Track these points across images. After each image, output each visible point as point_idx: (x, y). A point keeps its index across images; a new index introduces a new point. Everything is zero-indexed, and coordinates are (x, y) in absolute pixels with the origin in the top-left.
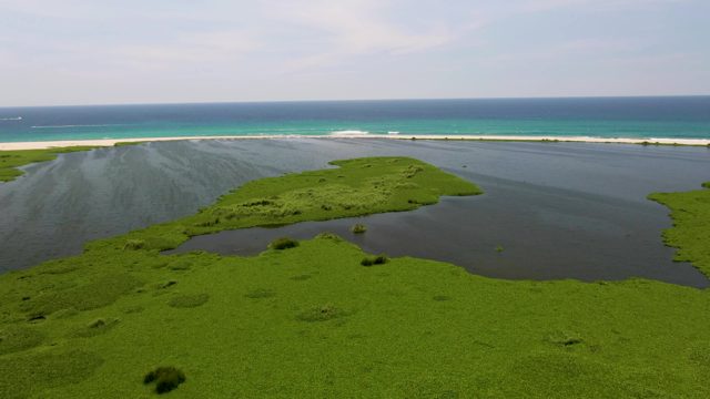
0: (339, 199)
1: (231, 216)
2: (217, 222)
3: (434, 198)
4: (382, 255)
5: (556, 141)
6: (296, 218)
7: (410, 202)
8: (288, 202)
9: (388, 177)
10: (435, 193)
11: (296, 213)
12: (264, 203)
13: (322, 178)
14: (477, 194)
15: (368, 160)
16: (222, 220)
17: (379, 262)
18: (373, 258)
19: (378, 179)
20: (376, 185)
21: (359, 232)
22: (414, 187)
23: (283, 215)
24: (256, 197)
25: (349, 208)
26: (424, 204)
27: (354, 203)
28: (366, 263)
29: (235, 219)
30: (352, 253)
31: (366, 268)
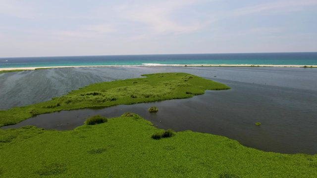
0: (141, 93)
1: (70, 101)
2: (58, 105)
3: (202, 91)
4: (170, 130)
6: (113, 103)
7: (187, 93)
8: (111, 93)
9: (173, 81)
10: (201, 88)
11: (113, 100)
12: (95, 94)
13: (135, 82)
14: (227, 89)
15: (162, 74)
16: (63, 104)
17: (167, 135)
18: (161, 132)
19: (166, 82)
20: (166, 85)
21: (153, 112)
22: (188, 86)
23: (104, 101)
24: (91, 91)
25: (148, 97)
26: (195, 95)
27: (151, 93)
28: (156, 137)
29: (71, 104)
30: (148, 128)
31: (155, 141)
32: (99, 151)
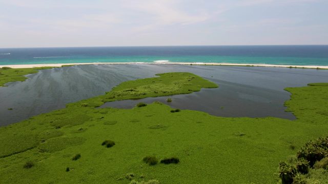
0: (160, 89)
1: (120, 95)
2: (114, 97)
3: (199, 89)
4: (179, 109)
5: (253, 66)
6: (145, 96)
7: (189, 90)
8: (141, 90)
9: (181, 80)
10: (199, 87)
11: (144, 94)
12: (131, 90)
13: (153, 81)
14: (216, 87)
15: (172, 74)
16: (116, 97)
17: (177, 111)
18: (174, 110)
19: (176, 81)
20: (175, 84)
21: (169, 101)
22: (191, 85)
23: (139, 95)
24: (128, 88)
25: (165, 92)
26: (195, 91)
27: (167, 90)
28: (172, 112)
29: (120, 96)
30: (167, 109)
31: (172, 113)
32: (150, 116)
